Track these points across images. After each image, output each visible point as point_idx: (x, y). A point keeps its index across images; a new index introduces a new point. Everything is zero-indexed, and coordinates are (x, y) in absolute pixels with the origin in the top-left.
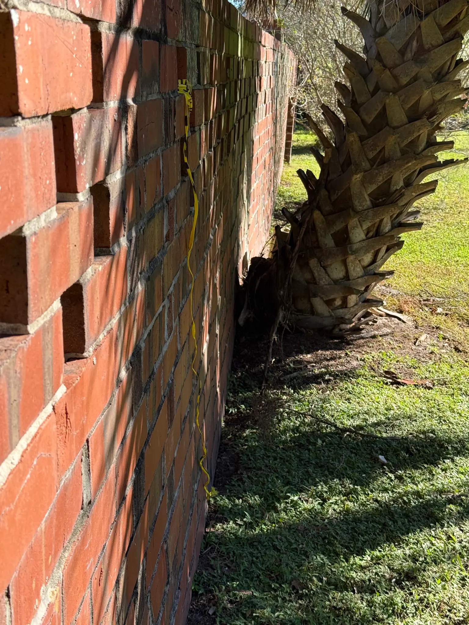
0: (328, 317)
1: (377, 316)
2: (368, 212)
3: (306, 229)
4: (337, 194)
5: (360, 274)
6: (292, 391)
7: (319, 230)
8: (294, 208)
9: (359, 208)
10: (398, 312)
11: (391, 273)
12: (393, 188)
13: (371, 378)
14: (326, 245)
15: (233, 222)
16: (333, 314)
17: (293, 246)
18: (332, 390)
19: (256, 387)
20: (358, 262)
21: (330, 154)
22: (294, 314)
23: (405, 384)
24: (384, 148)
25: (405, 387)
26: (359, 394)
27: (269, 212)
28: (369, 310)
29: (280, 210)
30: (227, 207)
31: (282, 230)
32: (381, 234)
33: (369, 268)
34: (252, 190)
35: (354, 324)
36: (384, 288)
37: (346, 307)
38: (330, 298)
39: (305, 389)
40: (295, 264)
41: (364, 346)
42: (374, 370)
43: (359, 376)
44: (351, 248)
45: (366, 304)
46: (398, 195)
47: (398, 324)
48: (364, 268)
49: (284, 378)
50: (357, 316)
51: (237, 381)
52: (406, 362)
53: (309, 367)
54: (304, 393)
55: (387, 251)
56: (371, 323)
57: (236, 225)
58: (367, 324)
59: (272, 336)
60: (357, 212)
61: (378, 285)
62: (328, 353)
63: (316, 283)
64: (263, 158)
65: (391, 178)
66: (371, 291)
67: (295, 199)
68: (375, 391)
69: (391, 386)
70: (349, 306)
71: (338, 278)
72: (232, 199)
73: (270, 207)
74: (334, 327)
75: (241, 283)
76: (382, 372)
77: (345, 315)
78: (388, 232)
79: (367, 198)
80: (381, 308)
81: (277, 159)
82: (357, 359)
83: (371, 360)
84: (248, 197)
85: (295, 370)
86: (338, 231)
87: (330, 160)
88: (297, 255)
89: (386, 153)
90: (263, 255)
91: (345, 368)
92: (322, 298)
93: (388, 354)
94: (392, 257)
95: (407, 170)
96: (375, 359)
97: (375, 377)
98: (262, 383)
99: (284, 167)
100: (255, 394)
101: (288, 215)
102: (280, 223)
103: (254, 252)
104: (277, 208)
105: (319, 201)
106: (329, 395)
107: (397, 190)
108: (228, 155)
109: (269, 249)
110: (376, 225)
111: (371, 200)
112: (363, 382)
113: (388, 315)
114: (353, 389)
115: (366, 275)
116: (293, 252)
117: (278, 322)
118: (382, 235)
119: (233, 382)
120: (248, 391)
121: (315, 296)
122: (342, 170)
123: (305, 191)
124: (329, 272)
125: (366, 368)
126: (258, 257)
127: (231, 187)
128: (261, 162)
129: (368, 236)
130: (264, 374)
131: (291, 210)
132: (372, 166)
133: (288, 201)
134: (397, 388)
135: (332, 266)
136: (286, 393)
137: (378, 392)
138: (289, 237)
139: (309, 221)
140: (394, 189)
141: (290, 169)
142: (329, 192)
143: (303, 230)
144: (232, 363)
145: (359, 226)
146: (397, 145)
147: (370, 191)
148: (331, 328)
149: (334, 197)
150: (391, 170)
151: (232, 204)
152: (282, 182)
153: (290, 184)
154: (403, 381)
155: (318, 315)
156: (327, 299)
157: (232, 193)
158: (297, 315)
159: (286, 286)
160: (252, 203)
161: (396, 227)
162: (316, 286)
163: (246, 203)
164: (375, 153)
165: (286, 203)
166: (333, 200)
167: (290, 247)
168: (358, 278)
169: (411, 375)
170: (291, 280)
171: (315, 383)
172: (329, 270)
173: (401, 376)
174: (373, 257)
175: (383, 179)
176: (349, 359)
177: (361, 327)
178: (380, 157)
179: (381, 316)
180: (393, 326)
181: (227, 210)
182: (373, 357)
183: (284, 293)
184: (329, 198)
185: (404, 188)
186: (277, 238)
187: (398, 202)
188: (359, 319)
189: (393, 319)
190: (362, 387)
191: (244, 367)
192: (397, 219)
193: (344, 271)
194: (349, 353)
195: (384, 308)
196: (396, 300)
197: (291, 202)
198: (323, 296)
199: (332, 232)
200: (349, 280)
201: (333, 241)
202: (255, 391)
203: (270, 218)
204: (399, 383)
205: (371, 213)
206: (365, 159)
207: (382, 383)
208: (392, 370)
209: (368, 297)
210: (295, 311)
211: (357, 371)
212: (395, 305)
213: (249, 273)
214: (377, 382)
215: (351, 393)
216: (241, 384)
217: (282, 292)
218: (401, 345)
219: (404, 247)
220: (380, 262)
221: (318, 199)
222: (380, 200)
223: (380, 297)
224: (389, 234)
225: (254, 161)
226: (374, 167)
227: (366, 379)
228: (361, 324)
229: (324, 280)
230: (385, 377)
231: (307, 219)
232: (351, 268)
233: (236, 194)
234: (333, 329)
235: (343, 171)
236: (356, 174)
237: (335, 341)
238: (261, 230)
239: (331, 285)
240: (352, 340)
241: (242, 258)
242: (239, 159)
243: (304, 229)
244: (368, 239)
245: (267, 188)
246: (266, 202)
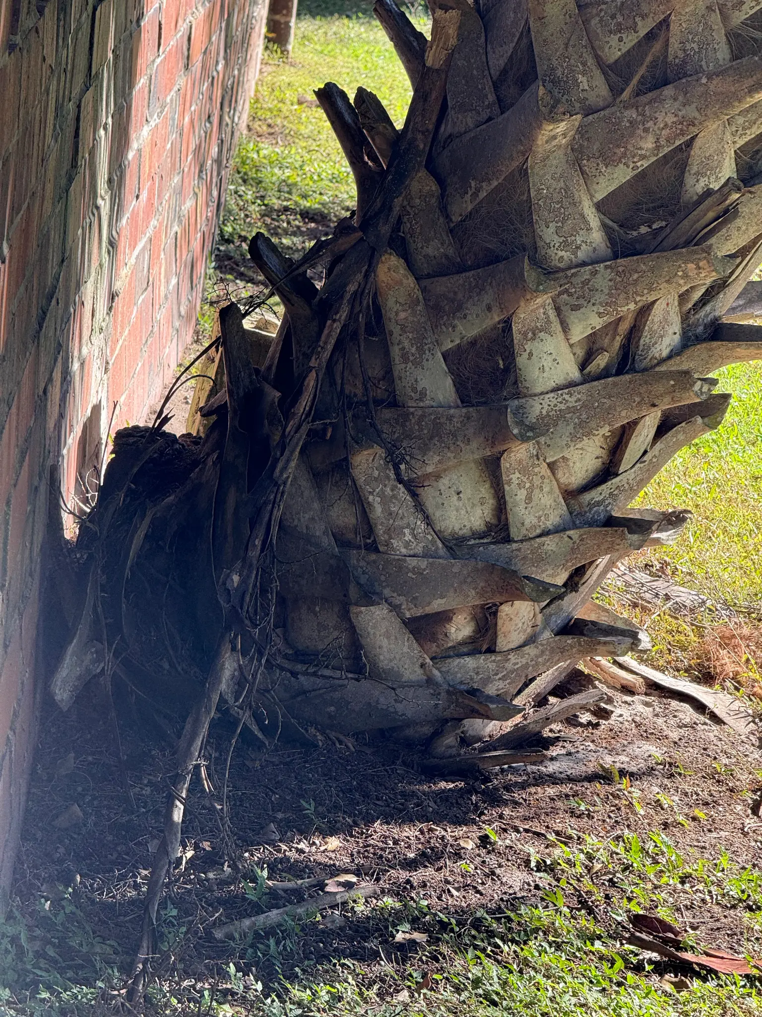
0: (417, 685)
1: (610, 692)
2: (594, 273)
3: (344, 327)
4: (475, 194)
5: (553, 519)
6: (259, 986)
7: (396, 330)
8: (297, 232)
9: (560, 256)
10: (697, 680)
11: (675, 519)
12: (696, 186)
13: (578, 943)
14: (423, 395)
15: (50, 281)
16: (436, 672)
17: (291, 391)
18: (420, 986)
19: (109, 963)
20: (544, 470)
21: (452, 31)
22: (282, 669)
23: (711, 971)
24: (665, 23)
25: (711, 985)
26: (526, 1006)
27: (196, 244)
28: (581, 667)
29: (244, 239)
30: (28, 220)
31: (248, 324)
32: (640, 365)
33: (587, 497)
34: (131, 155)
35: (518, 719)
36: (643, 577)
37: (491, 650)
38: (429, 610)
39: (310, 978)
40: (293, 464)
41: (554, 811)
42: (590, 912)
43: (528, 933)
44: (520, 412)
45: (569, 640)
46: (711, 215)
47: (693, 726)
48: (570, 495)
49: (227, 929)
50: (533, 689)
51: (32, 939)
52: (719, 884)
53: (331, 888)
54: (306, 995)
55: (662, 430)
56: (585, 718)
57: (60, 294)
58: (572, 721)
59: (188, 754)
60: (549, 272)
61: (622, 566)
62: (410, 832)
63: (373, 548)
64: (183, 27)
65: (689, 144)
66: (593, 589)
67: (305, 197)
68: (592, 997)
69: (655, 978)
70: (503, 643)
71: (465, 532)
72: (49, 187)
73: (202, 225)
74: (442, 725)
75: (70, 529)
76: (622, 918)
77: (487, 680)
78: (670, 357)
79: (594, 219)
80: (628, 659)
81: (238, 34)
82: (527, 862)
83: (580, 869)
84: (116, 183)
85: (274, 899)
86: (473, 343)
87: (450, 58)
88: (305, 428)
89: (674, 45)
90: (166, 420)
91: (474, 899)
92: (395, 608)
93: (650, 846)
94: (682, 457)
95: (751, 116)
96: (598, 866)
97: (593, 938)
98: (136, 949)
99: (264, 63)
100: (105, 997)
101: (272, 262)
102: (242, 290)
103: (129, 405)
104: (228, 229)
105: (399, 221)
106: (406, 1006)
107: (708, 193)
108: (41, 11)
109: (190, 395)
110: (624, 327)
111: (604, 226)
112: (545, 959)
113: (654, 687)
114: (505, 984)
115: (575, 527)
116: (287, 416)
117: (215, 698)
118: (645, 370)
119: (14, 940)
120: (77, 982)
121: (369, 597)
122: (499, 100)
123: (345, 167)
124: (431, 510)
125: (561, 902)
126: (147, 429)
127: (49, 140)
128: (173, 41)
129: (591, 368)
130: (146, 910)
131: (286, 241)
132: (616, 91)
133: (276, 203)
134: (680, 986)
135: (444, 482)
136: (233, 994)
137: (604, 1001)
138: (273, 352)
139: (358, 295)
140: (700, 188)
141: (286, 75)
142: (441, 182)
143: (334, 329)
144: (19, 860)
145: (556, 326)
146: (716, 17)
147: (604, 188)
148: (427, 730)
149: (462, 206)
150: (691, 112)
151: (48, 205)
152: (256, 125)
153: (289, 137)
154: (704, 960)
155: (377, 675)
156: (419, 612)
157: (52, 163)
158: (294, 674)
159: (254, 553)
160: (131, 206)
161: (699, 340)
162: (373, 557)
163: (104, 205)
164: (630, 40)
165: (268, 212)
166: (456, 218)
167: (278, 394)
168: (545, 533)
169: (736, 935)
170: (274, 530)
171: (353, 956)
172: (428, 496)
173: (698, 940)
174: (603, 453)
175: (658, 148)
176: (492, 860)
177: (546, 733)
178: (649, 59)
179: (627, 690)
180: (674, 735)
181: (26, 232)
182: (590, 857)
183: (244, 582)
184: (444, 209)
185: (739, 189)
186: (227, 352)
187: (713, 240)
188: (541, 702)
189: (674, 704)
190: (539, 978)
191: (68, 881)
192: (708, 308)
193: (491, 502)
194: (493, 837)
195: (641, 661)
196: (688, 629)
197: (286, 209)
198: (399, 600)
199: (448, 345)
200: (508, 540)
201: (449, 381)
202: (108, 980)
203: (200, 269)
204: (685, 969)
205: (603, 277)
206: (591, 62)
207: (620, 964)
208: (662, 913)
209: (581, 614)
210: (286, 657)
211: (523, 910)
212: (684, 649)
213: (104, 492)
214: (601, 958)
215: (495, 1004)
216: (51, 952)
217: (236, 578)
218: (700, 813)
219: (729, 417)
220: (631, 474)
221: (396, 210)
222: (644, 230)
223: (625, 615)
224: (673, 366)
225: (144, 36)
226: (626, 95)
227: (558, 947)
228: (547, 720)
229: (408, 537)
230: (632, 940)
231: (352, 288)
232: (516, 495)
233: (66, 166)
234: (437, 734)
235: (503, 105)
236: (554, 120)
237: (443, 785)
238: (161, 315)
239: (436, 556)
240: (508, 788)
241: (78, 430)
242: (86, 28)
243: (337, 327)
244: (587, 379)
245: (192, 147)
246: (189, 204)
